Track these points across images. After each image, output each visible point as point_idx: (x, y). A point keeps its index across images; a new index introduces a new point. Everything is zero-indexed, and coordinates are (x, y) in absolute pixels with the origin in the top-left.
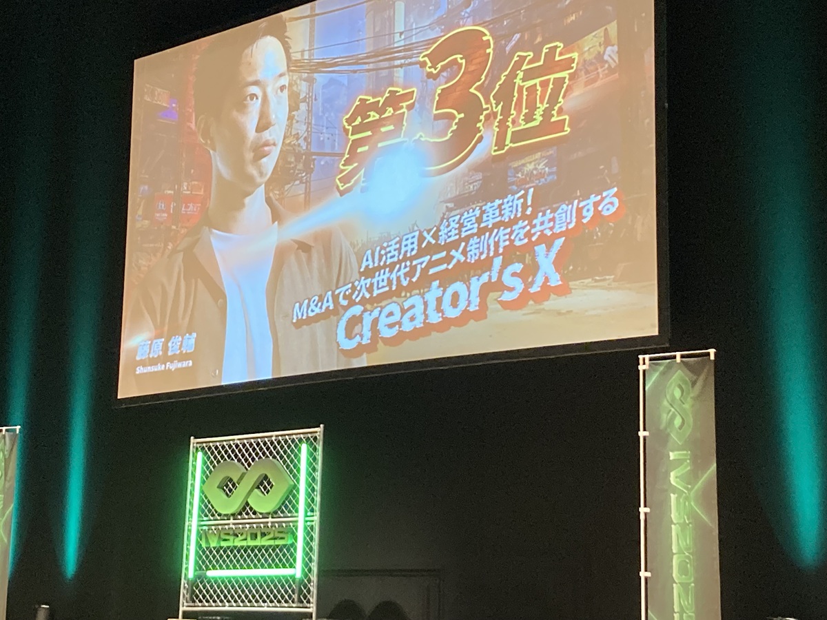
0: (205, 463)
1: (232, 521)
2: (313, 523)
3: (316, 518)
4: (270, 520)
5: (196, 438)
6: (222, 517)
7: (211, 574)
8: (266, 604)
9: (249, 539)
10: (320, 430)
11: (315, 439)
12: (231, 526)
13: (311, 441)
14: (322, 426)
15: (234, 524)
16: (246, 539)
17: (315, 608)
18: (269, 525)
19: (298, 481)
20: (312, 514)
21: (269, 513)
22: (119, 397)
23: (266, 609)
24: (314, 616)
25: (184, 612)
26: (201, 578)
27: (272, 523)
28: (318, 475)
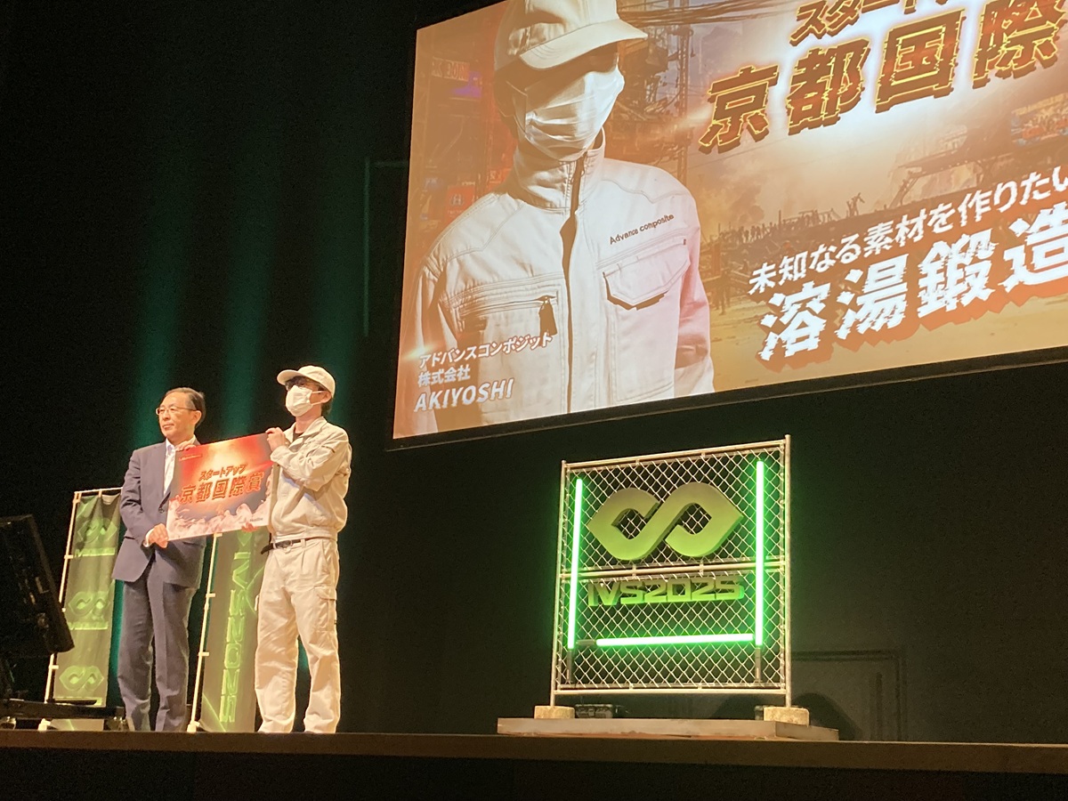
0: (586, 493)
1: (634, 570)
2: (779, 570)
3: (784, 563)
4: (702, 567)
5: (568, 462)
6: (617, 566)
7: (602, 643)
8: (700, 684)
9: (670, 593)
10: (784, 444)
11: (777, 454)
12: (634, 577)
13: (772, 459)
14: (787, 436)
15: (638, 575)
16: (665, 594)
17: (788, 688)
18: (701, 574)
19: (751, 512)
20: (775, 557)
21: (698, 559)
22: (394, 438)
23: (700, 691)
24: (788, 699)
25: (557, 697)
26: (586, 650)
27: (705, 571)
28: (785, 504)
